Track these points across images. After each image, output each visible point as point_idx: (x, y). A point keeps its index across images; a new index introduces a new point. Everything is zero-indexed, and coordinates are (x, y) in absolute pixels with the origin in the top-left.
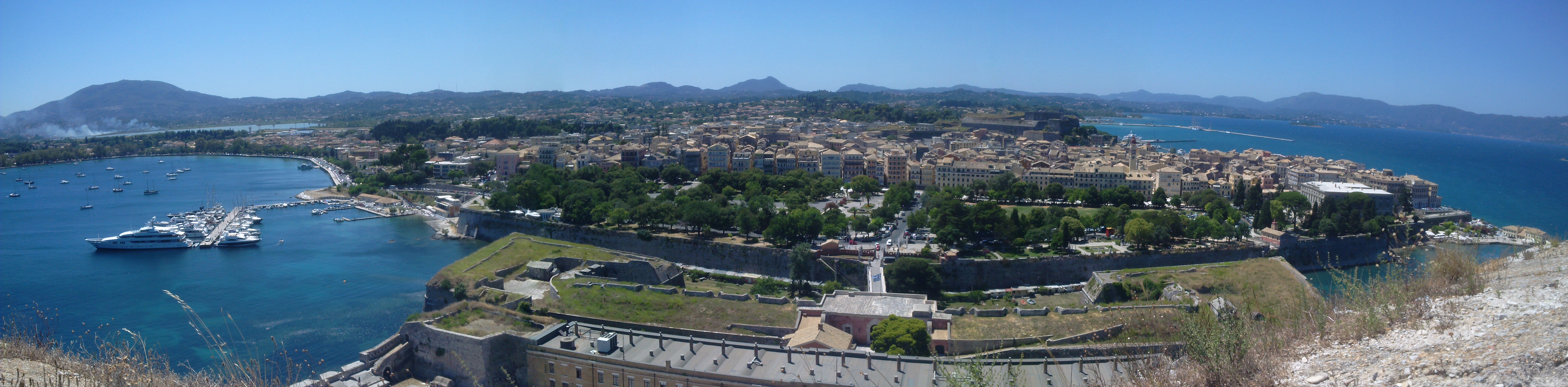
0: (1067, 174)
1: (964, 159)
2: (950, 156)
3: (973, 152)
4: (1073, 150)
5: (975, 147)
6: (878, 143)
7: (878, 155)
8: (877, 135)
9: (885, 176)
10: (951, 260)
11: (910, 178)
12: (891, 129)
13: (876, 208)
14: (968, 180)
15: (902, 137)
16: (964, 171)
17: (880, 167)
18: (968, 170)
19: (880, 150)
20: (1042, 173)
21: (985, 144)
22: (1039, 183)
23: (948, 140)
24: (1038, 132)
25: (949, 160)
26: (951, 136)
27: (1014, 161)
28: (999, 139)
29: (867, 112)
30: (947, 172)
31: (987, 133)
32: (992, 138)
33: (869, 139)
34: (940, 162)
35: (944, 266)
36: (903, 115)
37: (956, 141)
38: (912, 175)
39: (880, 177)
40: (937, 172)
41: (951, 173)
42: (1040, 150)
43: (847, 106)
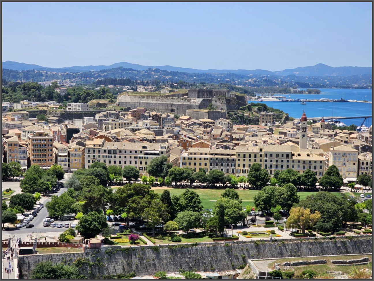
0: (228, 155)
1: (117, 140)
2: (101, 137)
3: (128, 132)
4: (238, 129)
5: (131, 127)
6: (23, 124)
7: (22, 137)
8: (23, 116)
9: (29, 159)
10: (95, 247)
11: (56, 162)
12: (41, 109)
13: (14, 194)
14: (120, 162)
15: (51, 118)
16: (115, 152)
17: (22, 149)
18: (120, 151)
19: (24, 131)
20: (201, 154)
21: (141, 123)
22: (198, 164)
23: (101, 120)
24: (202, 110)
25: (100, 141)
26: (104, 116)
27: (171, 141)
28: (156, 118)
29: (15, 91)
30: (97, 155)
31: (145, 112)
32: (150, 116)
33: (13, 120)
34: (90, 144)
35: (87, 254)
36: (54, 95)
37: (110, 121)
38: (59, 158)
39: (22, 161)
40: (86, 155)
41: (101, 155)
42: (202, 129)
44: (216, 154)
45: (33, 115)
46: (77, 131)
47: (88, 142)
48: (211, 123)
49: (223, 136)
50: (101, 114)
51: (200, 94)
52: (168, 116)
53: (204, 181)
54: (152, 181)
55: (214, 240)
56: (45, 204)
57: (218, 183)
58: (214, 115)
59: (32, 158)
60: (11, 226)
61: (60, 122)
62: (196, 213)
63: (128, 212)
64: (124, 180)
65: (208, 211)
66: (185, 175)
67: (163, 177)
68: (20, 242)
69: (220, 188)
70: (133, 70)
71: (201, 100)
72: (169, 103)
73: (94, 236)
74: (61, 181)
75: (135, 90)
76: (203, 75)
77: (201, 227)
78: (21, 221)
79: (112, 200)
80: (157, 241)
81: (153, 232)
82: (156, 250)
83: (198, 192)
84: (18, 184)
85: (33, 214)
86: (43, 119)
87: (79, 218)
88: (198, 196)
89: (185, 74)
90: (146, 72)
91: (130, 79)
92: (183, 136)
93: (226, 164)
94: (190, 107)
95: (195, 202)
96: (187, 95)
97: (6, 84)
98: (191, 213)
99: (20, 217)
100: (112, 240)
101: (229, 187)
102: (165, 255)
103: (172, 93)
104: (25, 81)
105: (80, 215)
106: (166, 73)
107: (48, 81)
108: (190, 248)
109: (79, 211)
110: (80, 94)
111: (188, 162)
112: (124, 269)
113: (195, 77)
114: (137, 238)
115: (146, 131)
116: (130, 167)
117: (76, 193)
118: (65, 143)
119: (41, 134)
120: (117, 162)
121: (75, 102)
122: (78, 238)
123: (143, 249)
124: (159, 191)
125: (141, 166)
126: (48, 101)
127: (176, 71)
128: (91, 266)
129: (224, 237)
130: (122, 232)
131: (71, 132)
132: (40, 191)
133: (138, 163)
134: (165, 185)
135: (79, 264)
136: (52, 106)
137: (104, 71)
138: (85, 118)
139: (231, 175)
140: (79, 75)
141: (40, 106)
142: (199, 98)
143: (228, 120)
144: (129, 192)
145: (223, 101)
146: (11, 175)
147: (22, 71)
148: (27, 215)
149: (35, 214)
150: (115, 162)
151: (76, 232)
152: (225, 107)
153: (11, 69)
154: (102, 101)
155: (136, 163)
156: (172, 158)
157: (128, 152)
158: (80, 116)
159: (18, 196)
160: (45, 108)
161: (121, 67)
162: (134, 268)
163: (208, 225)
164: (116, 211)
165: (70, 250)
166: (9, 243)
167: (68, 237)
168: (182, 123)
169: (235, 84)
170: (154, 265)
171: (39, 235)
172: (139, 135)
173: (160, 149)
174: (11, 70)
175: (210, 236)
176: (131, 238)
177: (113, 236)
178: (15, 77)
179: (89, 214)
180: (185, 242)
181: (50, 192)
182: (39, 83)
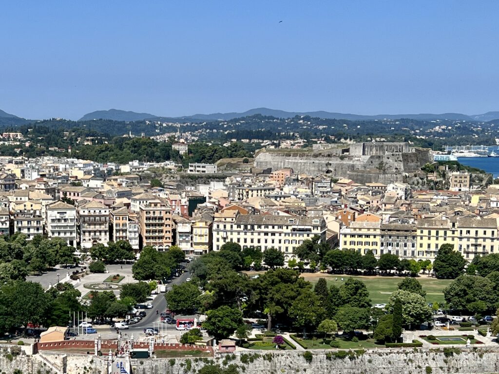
2: (234, 208)
3: (269, 202)
5: (273, 194)
6: (134, 191)
7: (132, 209)
8: (132, 180)
9: (140, 236)
10: (227, 351)
11: (175, 240)
14: (259, 241)
16: (252, 228)
17: (133, 224)
18: (259, 227)
19: (134, 200)
20: (369, 229)
21: (286, 189)
22: (364, 244)
25: (232, 213)
27: (327, 212)
28: (306, 182)
31: (291, 174)
32: (298, 180)
33: (120, 186)
34: (219, 217)
35: (218, 360)
36: (171, 152)
37: (245, 187)
38: (179, 235)
43: (92, 140)
46: (203, 200)
47: (217, 214)
48: (382, 188)
49: (399, 205)
50: (233, 178)
51: (367, 149)
52: (323, 179)
55: (388, 346)
57: (391, 269)
58: (386, 178)
59: (144, 235)
61: (179, 188)
69: (395, 275)
70: (274, 118)
71: (367, 157)
72: (323, 162)
75: (278, 145)
76: (371, 122)
77: (369, 328)
81: (304, 333)
84: (129, 268)
86: (157, 184)
88: (365, 286)
89: (345, 122)
90: (291, 121)
91: (271, 131)
92: (343, 206)
93: (404, 243)
94: (352, 167)
95: (361, 295)
97: (110, 139)
104: (133, 136)
106: (318, 121)
107: (162, 134)
113: (359, 127)
115: (294, 199)
116: (272, 248)
118: (186, 216)
120: (256, 241)
122: (206, 339)
123: (291, 355)
126: (163, 162)
127: (332, 118)
133: (283, 242)
136: (169, 167)
137: (236, 120)
138: (213, 184)
140: (202, 126)
142: (364, 154)
143: (406, 184)
147: (130, 122)
150: (252, 241)
152: (401, 166)
153: (116, 120)
154: (233, 161)
155: (280, 242)
156: (328, 235)
157: (270, 227)
161: (259, 114)
166: (119, 343)
169: (416, 134)
172: (284, 205)
173: (313, 224)
174: (116, 121)
177: (250, 337)
178: (120, 130)
182: (152, 138)
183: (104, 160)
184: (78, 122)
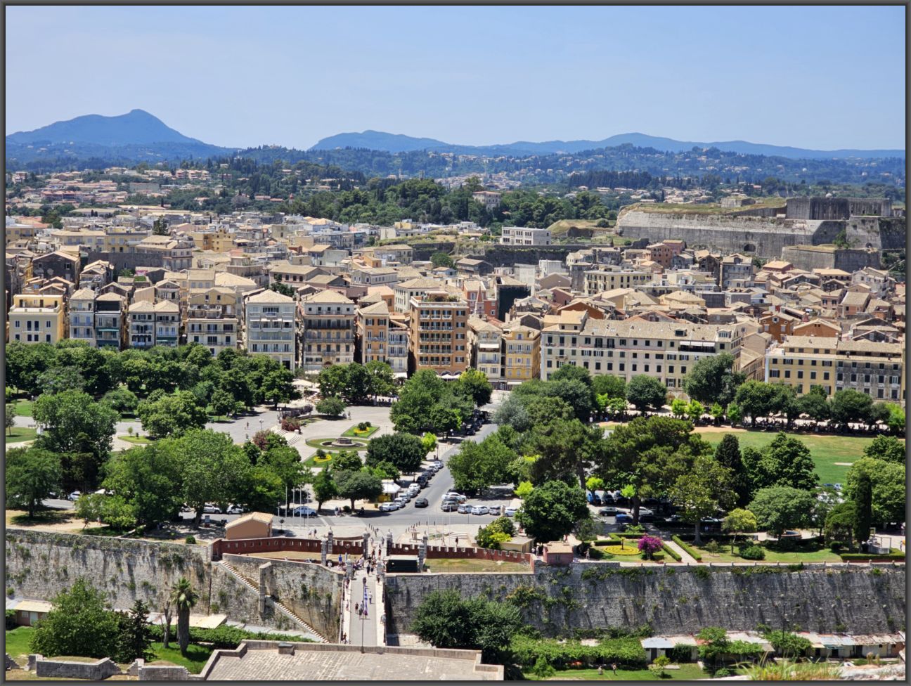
0: (883, 355)
1: (617, 315)
2: (579, 307)
3: (643, 297)
5: (649, 285)
6: (401, 275)
7: (397, 305)
8: (399, 255)
9: (411, 355)
10: (558, 562)
11: (474, 363)
12: (440, 239)
13: (378, 435)
14: (622, 367)
15: (464, 261)
16: (611, 343)
17: (397, 333)
18: (623, 342)
19: (401, 291)
20: (816, 351)
21: (672, 277)
22: (807, 375)
23: (580, 268)
24: (820, 247)
25: (575, 317)
26: (588, 258)
27: (744, 320)
28: (709, 265)
29: (382, 198)
30: (568, 348)
31: (682, 251)
32: (694, 262)
33: (377, 265)
34: (552, 323)
35: (540, 578)
36: (472, 207)
37: (601, 272)
38: (480, 355)
39: (396, 361)
40: (544, 347)
41: (579, 349)
42: (819, 292)
43: (332, 184)
44: (853, 353)
45: (422, 253)
46: (523, 292)
47: (548, 319)
48: (842, 278)
49: (871, 309)
50: (580, 255)
51: (817, 208)
52: (738, 260)
53: (822, 415)
54: (697, 412)
55: (845, 559)
56: (446, 461)
57: (856, 421)
58: (850, 260)
59: (418, 353)
60: (370, 507)
61: (483, 270)
62: (802, 493)
63: (638, 483)
64: (631, 410)
65: (831, 489)
66: (775, 400)
67: (724, 404)
68: (390, 543)
69: (861, 433)
70: (656, 152)
71: (818, 223)
72: (740, 230)
73: (556, 538)
74: (483, 409)
75: (660, 199)
76: (826, 163)
77: (812, 525)
78: (392, 497)
79: (602, 456)
80: (705, 555)
81: (696, 533)
82: (702, 575)
83: (806, 440)
84: (387, 411)
85: (419, 481)
86: (445, 263)
87: (523, 495)
88: (806, 451)
89: (779, 160)
90: (686, 157)
91: (649, 173)
92: (772, 309)
93: (878, 376)
94: (791, 240)
95: (799, 466)
96: (783, 210)
97: (363, 182)
98: (789, 490)
99: (389, 487)
100: (599, 548)
101: (882, 432)
102: (724, 589)
103: (748, 208)
104: (405, 176)
105: (526, 487)
106: (733, 158)
107: (457, 175)
108: (785, 575)
109: (525, 480)
110: (530, 206)
111: (783, 369)
112: (625, 616)
113: (804, 169)
114: (659, 547)
115: (685, 295)
116: (644, 380)
117: (519, 437)
118: (494, 320)
119: (439, 299)
120: (616, 367)
121: (519, 226)
122: (521, 539)
123: (671, 572)
124: (712, 435)
125: (671, 376)
126: (457, 223)
127: (757, 153)
128: (549, 606)
129: (870, 553)
130: (623, 529)
131: (509, 296)
132: (434, 431)
133: (665, 369)
134: (727, 423)
135: (521, 599)
136: (466, 232)
137: (588, 154)
138: (543, 263)
139: (889, 404)
140: (528, 162)
141: (439, 233)
142: (813, 217)
143: (885, 273)
144: (642, 437)
145: (872, 227)
146: (371, 391)
147: (400, 153)
148: (406, 485)
149: (423, 483)
150: (610, 367)
151: (517, 526)
152: (877, 240)
153: (375, 149)
154: (581, 224)
155: (659, 369)
156: (745, 360)
157: (641, 343)
158: (530, 257)
159: (385, 440)
160: (451, 239)
161: (628, 144)
162: (649, 615)
163: (830, 522)
164: (610, 481)
165: (501, 568)
166: (365, 544)
167: (498, 536)
168: (771, 277)
170: (698, 611)
171: (433, 530)
172: (668, 304)
173: (717, 339)
174: (375, 151)
175: (836, 549)
176: (644, 546)
177: (601, 539)
178: (383, 167)
179: (547, 485)
180: (772, 559)
181: (458, 433)
182: (438, 180)
183: (352, 218)
184: (308, 152)
